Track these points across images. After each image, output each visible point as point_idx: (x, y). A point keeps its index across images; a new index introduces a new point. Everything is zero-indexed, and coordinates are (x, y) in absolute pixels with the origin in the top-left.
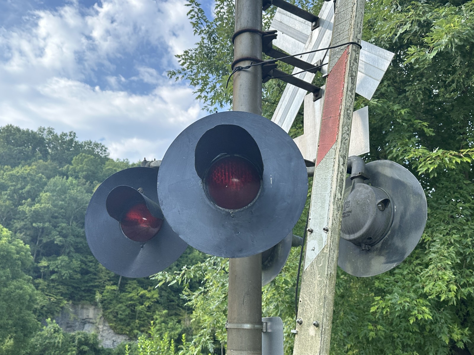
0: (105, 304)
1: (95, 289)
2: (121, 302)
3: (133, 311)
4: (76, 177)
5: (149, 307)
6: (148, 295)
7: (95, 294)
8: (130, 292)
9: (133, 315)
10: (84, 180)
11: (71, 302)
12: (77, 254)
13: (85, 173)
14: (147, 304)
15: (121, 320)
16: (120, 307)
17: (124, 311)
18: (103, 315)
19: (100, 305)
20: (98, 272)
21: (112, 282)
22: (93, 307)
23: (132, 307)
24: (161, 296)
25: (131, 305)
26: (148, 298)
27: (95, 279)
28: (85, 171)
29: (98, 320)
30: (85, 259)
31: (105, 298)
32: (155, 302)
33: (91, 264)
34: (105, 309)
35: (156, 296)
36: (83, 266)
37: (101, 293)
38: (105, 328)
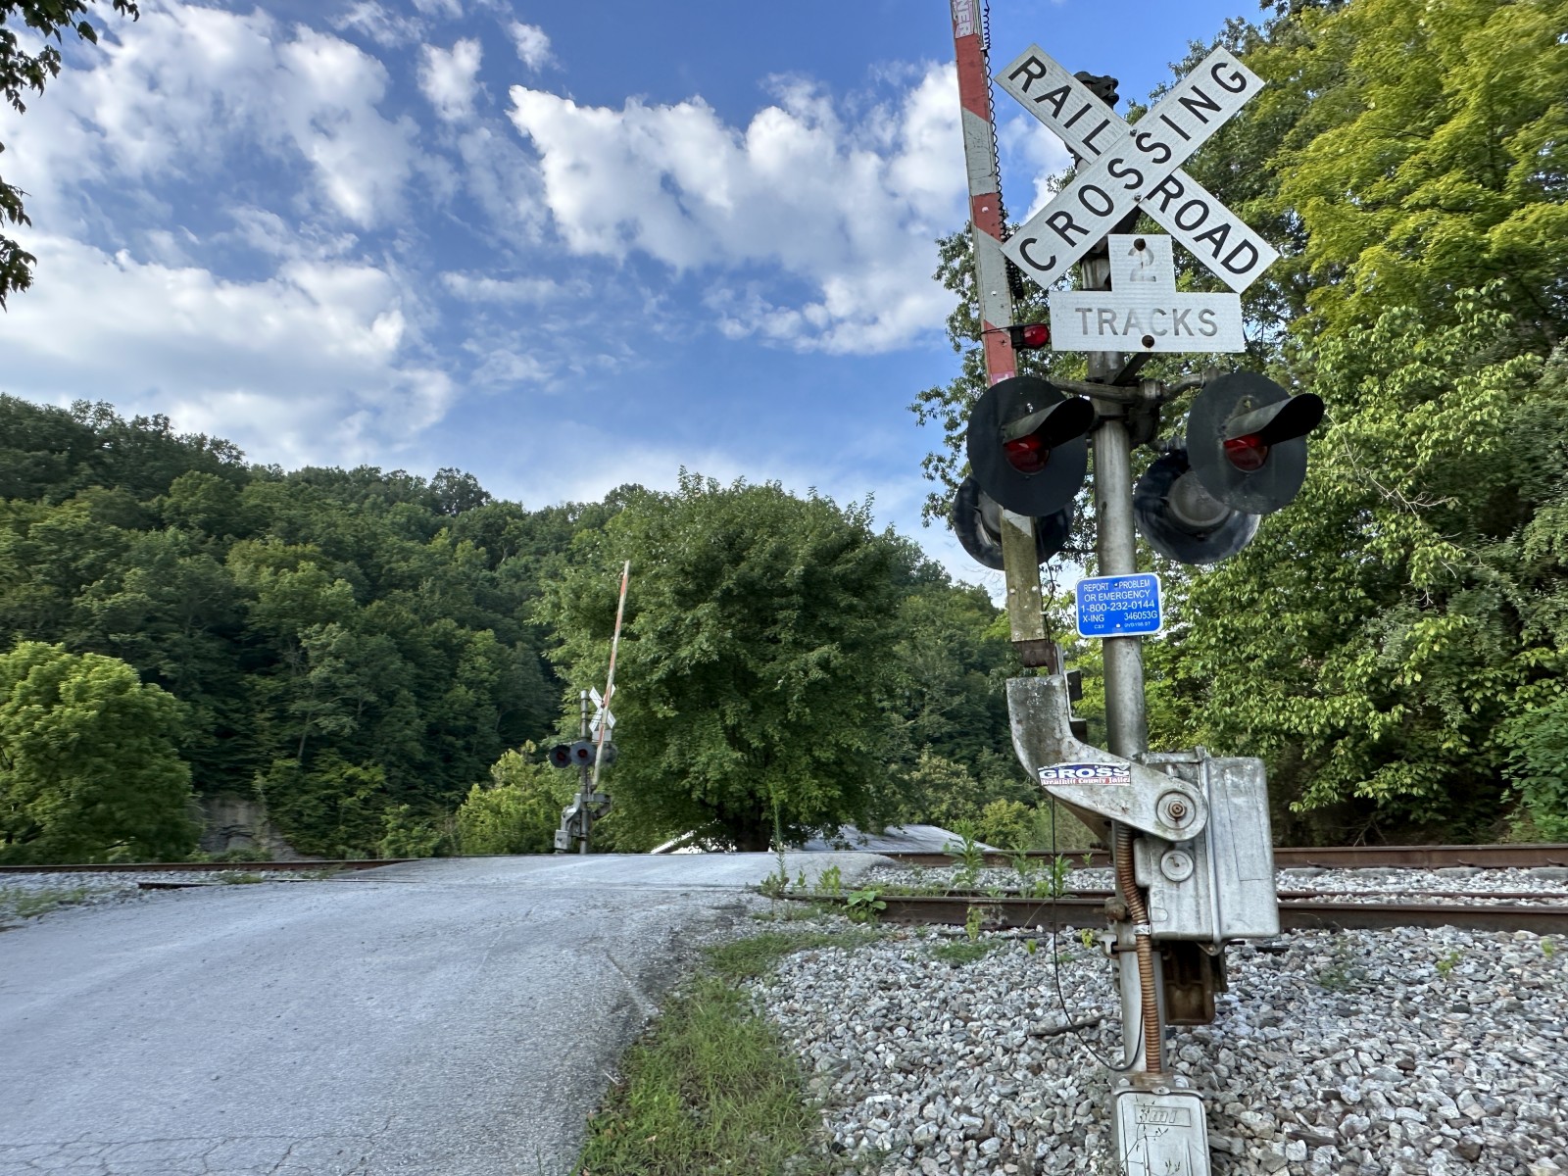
0: (274, 799)
1: (251, 767)
2: (306, 792)
3: (334, 809)
4: (183, 526)
5: (366, 801)
6: (364, 777)
7: (252, 777)
8: (324, 772)
9: (334, 816)
10: (203, 532)
11: (200, 794)
12: (208, 697)
13: (201, 516)
14: (362, 794)
15: (309, 827)
16: (306, 802)
17: (315, 808)
18: (270, 818)
19: (263, 798)
20: (254, 731)
21: (285, 753)
22: (246, 803)
23: (331, 801)
24: (389, 779)
25: (329, 797)
26: (363, 783)
27: (249, 746)
28: (204, 511)
29: (258, 829)
30: (223, 707)
31: (273, 783)
32: (377, 790)
33: (237, 716)
34: (273, 805)
35: (381, 778)
36: (221, 721)
37: (265, 774)
38: (274, 844)
